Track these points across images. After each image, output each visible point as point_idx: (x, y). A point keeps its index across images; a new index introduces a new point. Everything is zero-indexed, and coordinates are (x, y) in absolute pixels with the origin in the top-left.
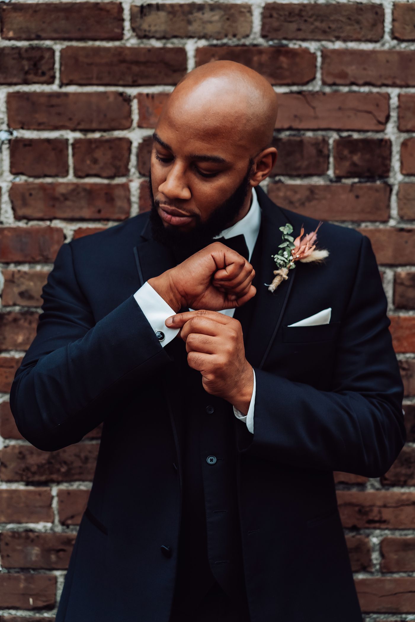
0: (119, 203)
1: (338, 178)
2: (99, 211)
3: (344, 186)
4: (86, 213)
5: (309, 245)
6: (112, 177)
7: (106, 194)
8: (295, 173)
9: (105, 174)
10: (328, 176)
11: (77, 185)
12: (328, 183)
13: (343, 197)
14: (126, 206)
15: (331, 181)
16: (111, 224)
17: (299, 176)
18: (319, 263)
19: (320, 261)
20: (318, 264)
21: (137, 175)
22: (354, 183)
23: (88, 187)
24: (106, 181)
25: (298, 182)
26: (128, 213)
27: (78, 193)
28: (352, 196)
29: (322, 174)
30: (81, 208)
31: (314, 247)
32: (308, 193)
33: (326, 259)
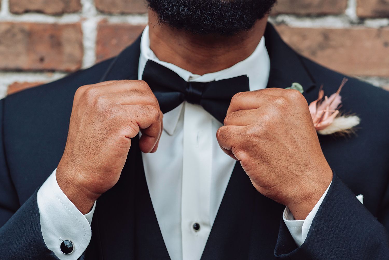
0: (68, 49)
1: (362, 19)
2: (42, 60)
3: (369, 31)
4: (23, 62)
5: (330, 109)
6: (59, 14)
7: (52, 37)
8: (303, 12)
9: (49, 10)
10: (347, 16)
11: (12, 25)
12: (347, 26)
13: (368, 44)
14: (76, 52)
15: (352, 23)
16: (57, 77)
17: (309, 16)
18: (346, 134)
19: (347, 132)
20: (343, 135)
21: (93, 11)
22: (382, 27)
23: (27, 28)
24: (50, 20)
25: (307, 24)
26: (80, 62)
27: (14, 35)
28: (378, 43)
29: (338, 13)
30: (18, 55)
31: (337, 112)
32: (320, 39)
33: (355, 127)
